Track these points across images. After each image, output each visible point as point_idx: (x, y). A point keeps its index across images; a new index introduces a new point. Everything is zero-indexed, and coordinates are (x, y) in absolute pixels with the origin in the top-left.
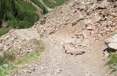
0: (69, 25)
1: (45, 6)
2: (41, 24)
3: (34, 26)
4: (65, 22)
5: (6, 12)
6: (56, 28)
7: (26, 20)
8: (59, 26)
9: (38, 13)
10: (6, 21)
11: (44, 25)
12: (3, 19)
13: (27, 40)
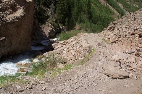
0: (135, 36)
1: (125, 10)
2: (109, 30)
3: (103, 32)
4: (132, 32)
5: (81, 14)
6: (119, 38)
7: (100, 24)
8: (124, 35)
9: (114, 18)
10: (80, 24)
11: (112, 32)
12: (77, 21)
13: (84, 46)
